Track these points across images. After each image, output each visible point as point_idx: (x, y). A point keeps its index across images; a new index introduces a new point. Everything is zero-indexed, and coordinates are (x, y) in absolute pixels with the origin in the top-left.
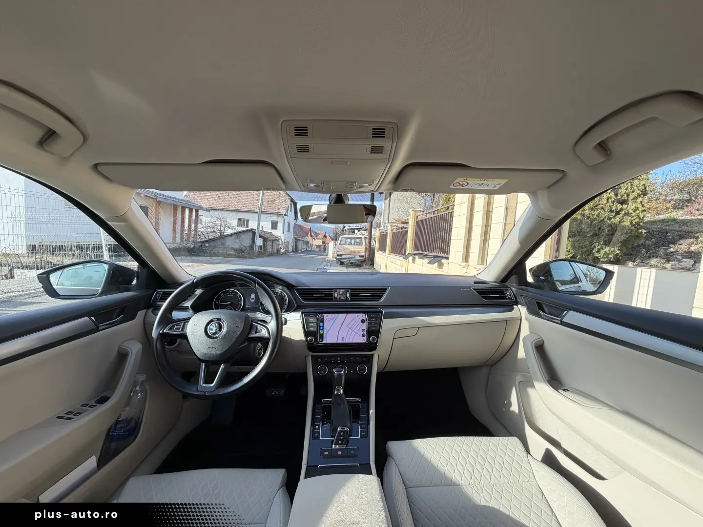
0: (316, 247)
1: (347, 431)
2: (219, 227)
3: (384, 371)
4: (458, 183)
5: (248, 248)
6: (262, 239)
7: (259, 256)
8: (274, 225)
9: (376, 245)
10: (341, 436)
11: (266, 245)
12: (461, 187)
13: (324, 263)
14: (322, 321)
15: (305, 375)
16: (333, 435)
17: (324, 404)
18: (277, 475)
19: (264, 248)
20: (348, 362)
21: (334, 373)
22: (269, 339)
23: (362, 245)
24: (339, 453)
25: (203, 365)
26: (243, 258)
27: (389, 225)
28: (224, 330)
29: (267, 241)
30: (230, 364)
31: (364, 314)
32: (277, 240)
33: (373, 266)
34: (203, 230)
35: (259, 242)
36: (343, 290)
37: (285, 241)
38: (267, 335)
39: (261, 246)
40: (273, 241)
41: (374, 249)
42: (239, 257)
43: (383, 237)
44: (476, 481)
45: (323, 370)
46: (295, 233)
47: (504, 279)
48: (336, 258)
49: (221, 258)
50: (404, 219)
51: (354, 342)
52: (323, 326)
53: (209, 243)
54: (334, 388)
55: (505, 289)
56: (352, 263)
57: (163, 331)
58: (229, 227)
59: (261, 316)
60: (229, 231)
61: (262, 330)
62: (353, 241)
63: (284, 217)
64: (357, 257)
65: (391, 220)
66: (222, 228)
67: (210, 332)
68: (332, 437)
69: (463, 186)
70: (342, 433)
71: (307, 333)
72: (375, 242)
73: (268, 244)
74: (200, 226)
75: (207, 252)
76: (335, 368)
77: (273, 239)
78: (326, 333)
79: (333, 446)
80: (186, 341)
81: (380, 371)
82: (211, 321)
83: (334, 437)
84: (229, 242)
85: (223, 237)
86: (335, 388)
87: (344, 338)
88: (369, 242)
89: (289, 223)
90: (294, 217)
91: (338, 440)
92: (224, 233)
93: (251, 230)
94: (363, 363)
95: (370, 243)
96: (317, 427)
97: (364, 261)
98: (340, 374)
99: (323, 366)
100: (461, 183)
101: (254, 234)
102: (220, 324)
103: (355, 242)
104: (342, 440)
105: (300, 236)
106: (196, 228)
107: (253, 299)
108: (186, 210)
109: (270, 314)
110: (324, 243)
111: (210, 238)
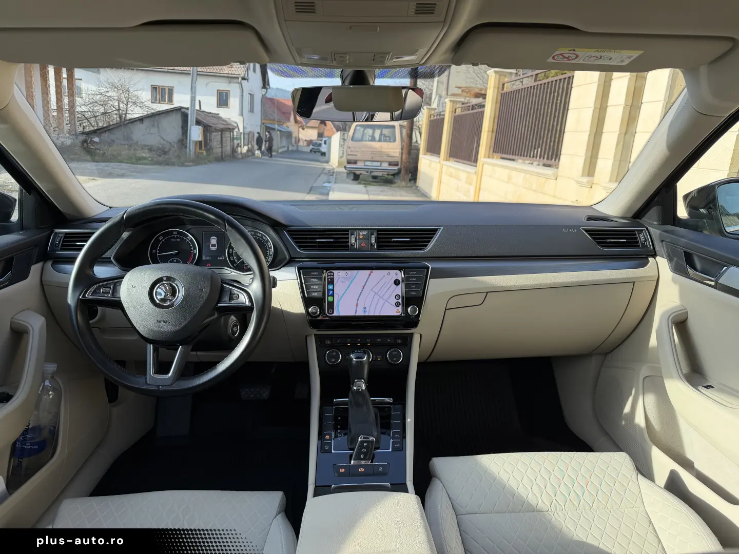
0: (305, 143)
1: (372, 441)
2: (116, 104)
3: (428, 361)
4: (561, 54)
5: (175, 146)
6: (200, 127)
7: (198, 161)
8: (223, 99)
9: (421, 140)
10: (364, 448)
11: (210, 140)
12: (566, 61)
13: (324, 177)
14: (332, 282)
15: (306, 365)
16: (352, 447)
17: (335, 405)
18: (273, 499)
19: (206, 145)
20: (372, 345)
21: (351, 359)
22: (250, 309)
23: (395, 141)
24: (361, 470)
25: (150, 348)
26: (168, 164)
27: (447, 100)
28: (180, 295)
29: (211, 132)
30: (191, 347)
31: (398, 272)
32: (231, 130)
33: (415, 182)
34: (84, 109)
35: (196, 133)
36: (365, 233)
37: (247, 131)
38: (248, 303)
39: (200, 142)
40: (222, 131)
41: (418, 150)
42: (159, 163)
43: (436, 126)
44: (557, 505)
45: (333, 357)
46: (264, 115)
47: (639, 214)
48: (345, 167)
49: (124, 165)
50: (477, 86)
51: (382, 314)
52: (333, 290)
53: (99, 136)
54: (351, 383)
55: (637, 230)
56: (375, 177)
57: (84, 296)
58: (134, 103)
59: (231, 273)
60: (135, 113)
61: (240, 295)
62: (377, 134)
63: (241, 83)
64: (385, 165)
65: (453, 90)
66: (121, 105)
67: (157, 298)
68: (350, 449)
69: (570, 60)
70: (365, 444)
71: (308, 301)
72: (420, 134)
73: (212, 137)
74: (78, 100)
75: (99, 154)
76: (353, 352)
77: (222, 127)
78: (338, 301)
79: (352, 461)
80: (120, 311)
81: (424, 359)
82: (159, 281)
83: (353, 449)
84: (139, 134)
85: (125, 123)
86: (354, 382)
87: (367, 309)
88: (407, 134)
89: (252, 96)
90: (261, 85)
91: (359, 453)
92: (126, 114)
93: (179, 109)
94: (395, 346)
95: (410, 137)
96: (327, 437)
97: (398, 173)
98: (362, 362)
99: (333, 352)
100: (566, 55)
101: (185, 117)
102: (171, 285)
103: (381, 134)
104: (365, 454)
105: (274, 120)
106: (72, 105)
107: (214, 245)
108: (49, 69)
109: (251, 271)
110: (320, 135)
111: (101, 124)
